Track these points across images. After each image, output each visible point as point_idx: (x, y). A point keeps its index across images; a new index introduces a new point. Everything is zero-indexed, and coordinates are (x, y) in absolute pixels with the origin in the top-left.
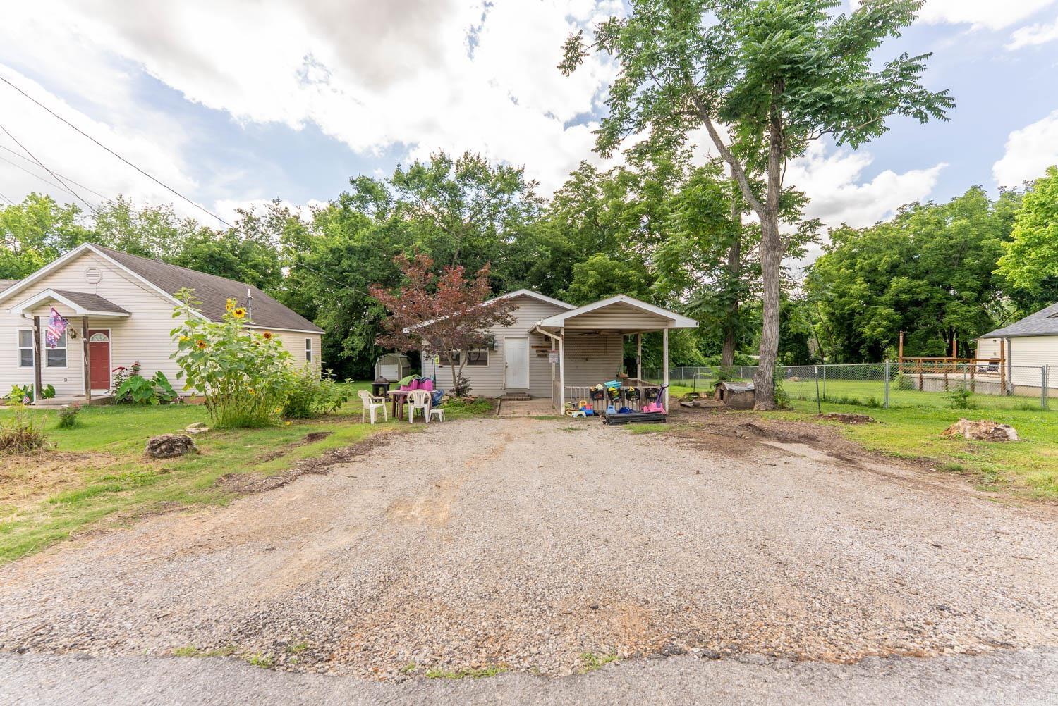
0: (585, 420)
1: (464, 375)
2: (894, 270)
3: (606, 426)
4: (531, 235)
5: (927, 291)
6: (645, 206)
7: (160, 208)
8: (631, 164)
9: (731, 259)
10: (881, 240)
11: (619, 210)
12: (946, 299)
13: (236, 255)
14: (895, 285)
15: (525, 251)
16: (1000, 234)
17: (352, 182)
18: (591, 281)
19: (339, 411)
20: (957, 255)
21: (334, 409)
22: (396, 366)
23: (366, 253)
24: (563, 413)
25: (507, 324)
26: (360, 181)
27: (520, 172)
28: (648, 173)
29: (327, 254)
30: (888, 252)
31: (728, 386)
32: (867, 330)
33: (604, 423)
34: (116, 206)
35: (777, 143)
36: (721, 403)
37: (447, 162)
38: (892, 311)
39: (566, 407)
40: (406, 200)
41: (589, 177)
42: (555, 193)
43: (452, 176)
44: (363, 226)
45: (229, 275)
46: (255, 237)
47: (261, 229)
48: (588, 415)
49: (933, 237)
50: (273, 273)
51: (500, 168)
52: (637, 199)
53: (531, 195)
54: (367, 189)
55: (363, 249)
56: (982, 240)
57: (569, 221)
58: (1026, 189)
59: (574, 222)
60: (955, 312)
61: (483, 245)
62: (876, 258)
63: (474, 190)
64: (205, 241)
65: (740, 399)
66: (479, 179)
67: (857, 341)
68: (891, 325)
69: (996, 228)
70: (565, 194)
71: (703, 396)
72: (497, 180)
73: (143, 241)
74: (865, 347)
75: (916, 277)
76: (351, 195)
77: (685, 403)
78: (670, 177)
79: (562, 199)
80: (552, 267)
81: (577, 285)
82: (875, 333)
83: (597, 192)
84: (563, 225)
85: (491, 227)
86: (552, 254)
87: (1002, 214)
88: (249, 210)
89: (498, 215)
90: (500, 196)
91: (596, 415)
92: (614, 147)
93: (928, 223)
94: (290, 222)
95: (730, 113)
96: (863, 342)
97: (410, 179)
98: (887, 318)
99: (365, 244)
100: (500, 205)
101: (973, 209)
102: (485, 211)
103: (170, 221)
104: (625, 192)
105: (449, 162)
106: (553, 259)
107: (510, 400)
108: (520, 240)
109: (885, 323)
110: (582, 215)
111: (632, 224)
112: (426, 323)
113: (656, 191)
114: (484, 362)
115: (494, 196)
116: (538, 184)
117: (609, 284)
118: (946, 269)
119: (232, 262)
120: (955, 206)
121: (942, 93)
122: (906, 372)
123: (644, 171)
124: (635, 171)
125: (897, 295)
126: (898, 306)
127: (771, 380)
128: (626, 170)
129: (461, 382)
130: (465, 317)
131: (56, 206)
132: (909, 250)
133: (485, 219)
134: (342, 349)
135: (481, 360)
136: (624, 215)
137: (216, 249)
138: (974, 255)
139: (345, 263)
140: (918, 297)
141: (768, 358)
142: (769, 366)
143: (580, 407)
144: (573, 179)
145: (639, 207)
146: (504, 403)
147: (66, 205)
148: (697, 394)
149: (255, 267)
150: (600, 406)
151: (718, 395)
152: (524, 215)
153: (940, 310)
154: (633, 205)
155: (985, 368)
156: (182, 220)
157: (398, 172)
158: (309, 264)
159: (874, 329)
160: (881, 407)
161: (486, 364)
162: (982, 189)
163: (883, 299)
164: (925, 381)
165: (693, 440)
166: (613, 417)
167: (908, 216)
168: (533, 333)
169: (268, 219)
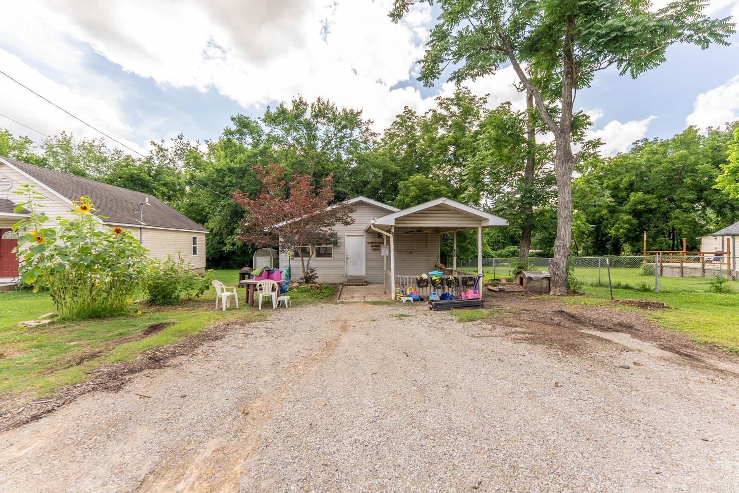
0: (413, 305)
1: (312, 266)
2: (631, 187)
3: (432, 312)
4: (367, 161)
5: (656, 203)
6: (452, 138)
7: (94, 141)
8: (441, 108)
9: (527, 172)
10: (622, 166)
11: (433, 141)
12: (670, 208)
13: (151, 176)
14: (632, 198)
15: (363, 172)
16: (710, 160)
17: (233, 119)
18: (412, 194)
19: (202, 297)
20: (678, 177)
21: (197, 295)
22: (269, 257)
23: (242, 173)
24: (393, 298)
25: (347, 223)
26: (239, 119)
27: (359, 113)
28: (453, 114)
29: (213, 173)
30: (628, 174)
31: (527, 274)
32: (612, 231)
33: (431, 309)
34: (61, 139)
35: (570, 73)
36: (521, 288)
37: (304, 105)
38: (631, 217)
39: (396, 293)
40: (273, 134)
41: (410, 119)
42: (385, 130)
43: (308, 115)
44: (241, 152)
45: (145, 190)
46: (165, 163)
47: (169, 157)
48: (415, 300)
49: (661, 163)
50: (179, 190)
51: (344, 110)
52: (446, 133)
53: (367, 130)
54: (244, 125)
55: (241, 169)
56: (697, 165)
57: (395, 152)
58: (728, 128)
59: (398, 152)
60: (677, 218)
61: (332, 168)
62: (619, 178)
63: (325, 126)
64: (126, 166)
65: (537, 285)
66: (329, 118)
67: (604, 239)
68: (630, 227)
69: (706, 156)
70: (392, 131)
71: (504, 282)
72: (342, 119)
73: (81, 166)
74: (609, 244)
75: (647, 193)
76: (232, 130)
77: (490, 288)
78: (470, 117)
79: (390, 134)
80: (383, 185)
81: (402, 197)
82: (619, 233)
83: (416, 129)
84: (391, 154)
85: (339, 155)
86: (383, 173)
87: (711, 146)
88: (160, 143)
89: (343, 145)
90: (344, 131)
91: (422, 300)
92: (435, 77)
93: (656, 153)
94: (191, 151)
95: (532, 48)
96: (608, 240)
97: (277, 117)
98: (627, 222)
99: (242, 165)
100: (344, 137)
101: (691, 143)
102: (333, 142)
103: (102, 151)
104: (437, 129)
105: (306, 104)
106: (384, 179)
107: (350, 285)
108: (360, 164)
109: (626, 226)
110: (405, 146)
111: (443, 151)
112: (281, 224)
113: (460, 127)
114: (330, 255)
115: (340, 131)
116: (372, 122)
117: (426, 196)
118: (670, 186)
119: (148, 181)
120: (677, 140)
121: (726, 20)
122: (648, 262)
123: (451, 113)
124: (445, 113)
125: (634, 205)
126: (636, 213)
127: (564, 270)
128: (438, 112)
129: (309, 271)
130: (313, 219)
131: (12, 138)
132: (641, 173)
133: (333, 149)
134: (225, 245)
135: (327, 254)
136: (436, 145)
137: (135, 171)
138: (691, 176)
139: (227, 179)
140: (650, 207)
141: (562, 251)
142: (563, 258)
143: (408, 293)
144: (398, 120)
145: (449, 139)
146: (346, 288)
147: (20, 137)
148: (498, 280)
149: (165, 185)
150: (424, 292)
151: (518, 281)
152: (362, 146)
153: (666, 216)
154: (443, 137)
155: (712, 259)
156: (112, 151)
157: (268, 111)
158: (199, 181)
159: (617, 230)
160: (652, 292)
161: (331, 257)
162: (697, 128)
163: (624, 208)
164: (664, 269)
165: (518, 329)
166: (438, 304)
167: (640, 149)
168: (369, 231)
169: (174, 150)
